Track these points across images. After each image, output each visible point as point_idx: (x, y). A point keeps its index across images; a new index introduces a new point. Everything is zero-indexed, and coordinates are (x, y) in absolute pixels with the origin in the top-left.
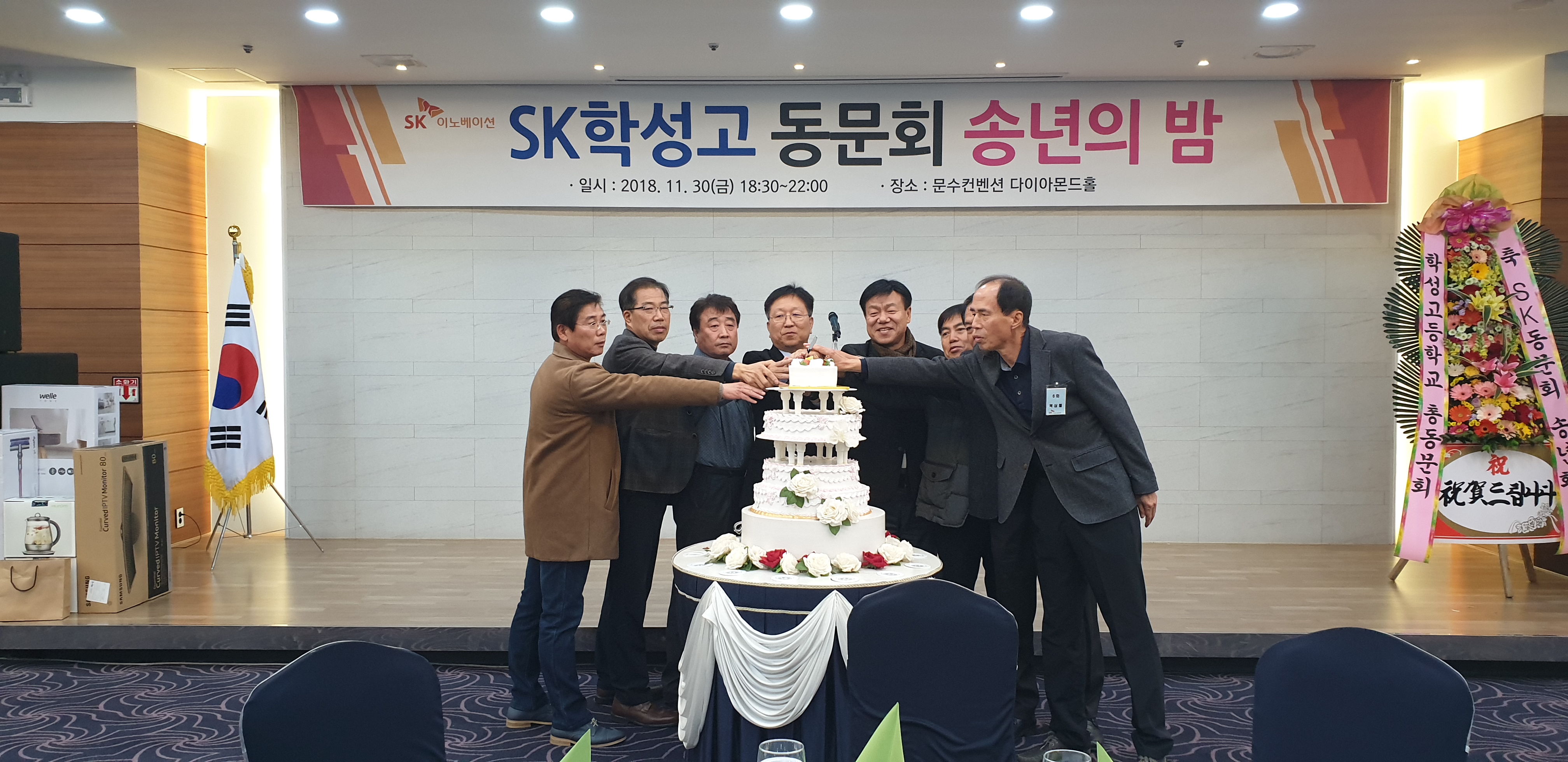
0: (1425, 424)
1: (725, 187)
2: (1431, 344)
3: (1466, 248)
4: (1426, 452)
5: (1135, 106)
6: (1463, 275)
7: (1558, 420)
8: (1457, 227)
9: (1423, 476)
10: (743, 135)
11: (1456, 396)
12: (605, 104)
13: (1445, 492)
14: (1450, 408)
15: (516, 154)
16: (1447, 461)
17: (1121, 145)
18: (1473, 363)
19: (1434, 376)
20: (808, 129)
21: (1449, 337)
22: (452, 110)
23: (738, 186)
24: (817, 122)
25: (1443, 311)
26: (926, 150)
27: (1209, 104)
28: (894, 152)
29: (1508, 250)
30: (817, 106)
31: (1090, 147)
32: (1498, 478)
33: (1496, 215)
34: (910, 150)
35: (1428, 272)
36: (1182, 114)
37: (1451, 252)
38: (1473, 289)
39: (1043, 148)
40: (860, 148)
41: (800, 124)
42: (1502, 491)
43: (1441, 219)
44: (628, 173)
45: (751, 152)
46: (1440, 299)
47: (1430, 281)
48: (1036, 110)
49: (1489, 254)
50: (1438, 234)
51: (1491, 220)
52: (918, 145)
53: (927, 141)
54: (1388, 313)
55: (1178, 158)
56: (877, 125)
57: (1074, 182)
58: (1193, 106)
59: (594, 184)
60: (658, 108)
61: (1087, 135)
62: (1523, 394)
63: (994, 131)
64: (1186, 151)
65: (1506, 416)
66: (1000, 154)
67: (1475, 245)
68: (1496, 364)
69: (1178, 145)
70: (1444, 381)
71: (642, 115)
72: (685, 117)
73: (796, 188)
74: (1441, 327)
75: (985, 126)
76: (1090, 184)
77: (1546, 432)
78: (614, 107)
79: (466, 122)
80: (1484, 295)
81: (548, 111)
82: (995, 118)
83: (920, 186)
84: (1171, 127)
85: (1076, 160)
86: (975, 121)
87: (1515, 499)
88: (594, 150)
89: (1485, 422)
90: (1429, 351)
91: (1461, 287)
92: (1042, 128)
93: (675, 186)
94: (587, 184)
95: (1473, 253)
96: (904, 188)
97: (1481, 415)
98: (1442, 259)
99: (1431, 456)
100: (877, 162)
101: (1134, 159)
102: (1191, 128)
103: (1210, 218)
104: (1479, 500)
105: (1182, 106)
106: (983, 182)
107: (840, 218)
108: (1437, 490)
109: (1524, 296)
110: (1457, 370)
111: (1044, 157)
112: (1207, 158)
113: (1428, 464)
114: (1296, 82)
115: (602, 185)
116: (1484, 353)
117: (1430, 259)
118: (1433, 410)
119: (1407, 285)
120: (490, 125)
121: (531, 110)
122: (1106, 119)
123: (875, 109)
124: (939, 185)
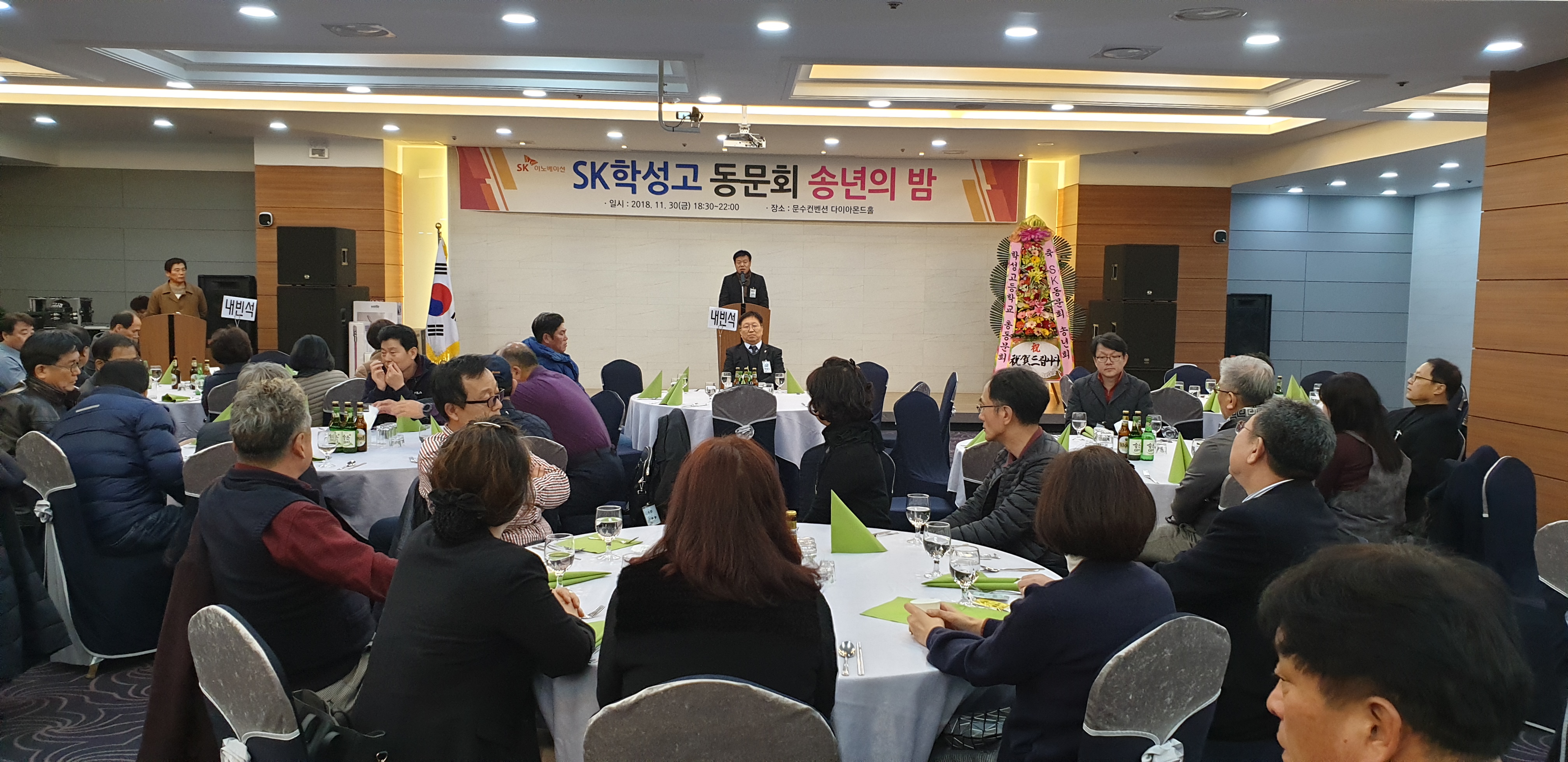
0: (1005, 329)
1: (686, 206)
2: (1011, 293)
3: (1030, 249)
4: (1005, 342)
5: (893, 170)
6: (1028, 261)
7: (1063, 328)
8: (1025, 239)
9: (1003, 353)
10: (695, 180)
11: (1019, 317)
12: (624, 162)
13: (1012, 360)
14: (1016, 322)
15: (576, 186)
16: (1014, 346)
17: (887, 191)
18: (1026, 302)
19: (1011, 308)
20: (729, 177)
21: (1019, 290)
22: (542, 162)
23: (693, 206)
24: (734, 174)
25: (1018, 278)
26: (789, 190)
27: (930, 171)
28: (773, 191)
29: (1049, 250)
30: (733, 166)
31: (870, 191)
32: (1036, 353)
33: (1043, 234)
34: (781, 190)
35: (1012, 260)
36: (916, 175)
37: (1024, 251)
38: (1031, 268)
39: (848, 191)
40: (755, 188)
41: (725, 174)
42: (1037, 359)
43: (1019, 236)
44: (635, 198)
45: (699, 188)
46: (1017, 272)
47: (1013, 264)
48: (844, 171)
49: (1039, 251)
50: (1018, 242)
51: (1041, 237)
52: (785, 187)
53: (790, 186)
54: (992, 279)
55: (914, 198)
56: (765, 176)
57: (863, 209)
58: (922, 171)
59: (617, 203)
60: (651, 164)
61: (869, 185)
62: (1047, 316)
63: (823, 181)
64: (918, 194)
65: (1038, 326)
66: (826, 193)
67: (1033, 247)
68: (1036, 302)
69: (914, 191)
70: (1015, 310)
71: (643, 168)
72: (665, 169)
73: (723, 208)
74: (1016, 286)
75: (819, 179)
76: (871, 211)
77: (1056, 333)
78: (628, 163)
79: (550, 168)
80: (1034, 271)
81: (593, 164)
82: (824, 175)
83: (786, 209)
84: (911, 182)
85: (864, 198)
86: (813, 176)
87: (1042, 363)
88: (617, 185)
89: (1030, 328)
90: (1009, 296)
91: (1026, 267)
92: (847, 181)
93: (660, 205)
94: (614, 203)
95: (1032, 252)
96: (778, 209)
97: (1028, 325)
98: (1019, 254)
99: (1007, 344)
100: (765, 195)
101: (892, 198)
102: (921, 182)
103: (931, 228)
104: (1027, 364)
105: (917, 171)
106: (818, 208)
107: (745, 223)
108: (1009, 360)
109: (1053, 271)
110: (1022, 305)
111: (848, 196)
112: (928, 198)
113: (1006, 347)
114: (973, 160)
115: (622, 204)
116: (1032, 297)
117: (1013, 254)
118: (1009, 323)
119: (1003, 266)
120: (563, 170)
121: (584, 164)
122: (879, 177)
123: (763, 168)
124: (795, 208)
